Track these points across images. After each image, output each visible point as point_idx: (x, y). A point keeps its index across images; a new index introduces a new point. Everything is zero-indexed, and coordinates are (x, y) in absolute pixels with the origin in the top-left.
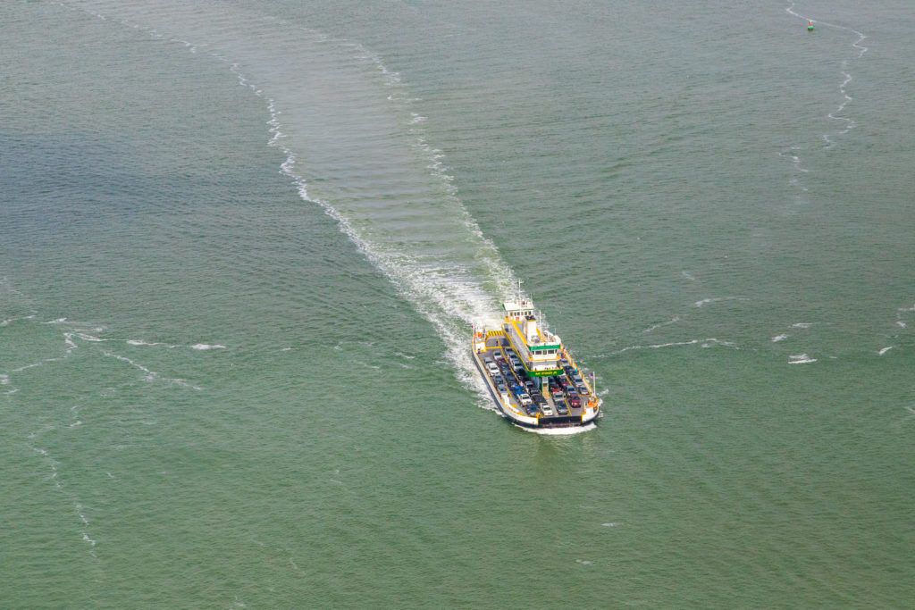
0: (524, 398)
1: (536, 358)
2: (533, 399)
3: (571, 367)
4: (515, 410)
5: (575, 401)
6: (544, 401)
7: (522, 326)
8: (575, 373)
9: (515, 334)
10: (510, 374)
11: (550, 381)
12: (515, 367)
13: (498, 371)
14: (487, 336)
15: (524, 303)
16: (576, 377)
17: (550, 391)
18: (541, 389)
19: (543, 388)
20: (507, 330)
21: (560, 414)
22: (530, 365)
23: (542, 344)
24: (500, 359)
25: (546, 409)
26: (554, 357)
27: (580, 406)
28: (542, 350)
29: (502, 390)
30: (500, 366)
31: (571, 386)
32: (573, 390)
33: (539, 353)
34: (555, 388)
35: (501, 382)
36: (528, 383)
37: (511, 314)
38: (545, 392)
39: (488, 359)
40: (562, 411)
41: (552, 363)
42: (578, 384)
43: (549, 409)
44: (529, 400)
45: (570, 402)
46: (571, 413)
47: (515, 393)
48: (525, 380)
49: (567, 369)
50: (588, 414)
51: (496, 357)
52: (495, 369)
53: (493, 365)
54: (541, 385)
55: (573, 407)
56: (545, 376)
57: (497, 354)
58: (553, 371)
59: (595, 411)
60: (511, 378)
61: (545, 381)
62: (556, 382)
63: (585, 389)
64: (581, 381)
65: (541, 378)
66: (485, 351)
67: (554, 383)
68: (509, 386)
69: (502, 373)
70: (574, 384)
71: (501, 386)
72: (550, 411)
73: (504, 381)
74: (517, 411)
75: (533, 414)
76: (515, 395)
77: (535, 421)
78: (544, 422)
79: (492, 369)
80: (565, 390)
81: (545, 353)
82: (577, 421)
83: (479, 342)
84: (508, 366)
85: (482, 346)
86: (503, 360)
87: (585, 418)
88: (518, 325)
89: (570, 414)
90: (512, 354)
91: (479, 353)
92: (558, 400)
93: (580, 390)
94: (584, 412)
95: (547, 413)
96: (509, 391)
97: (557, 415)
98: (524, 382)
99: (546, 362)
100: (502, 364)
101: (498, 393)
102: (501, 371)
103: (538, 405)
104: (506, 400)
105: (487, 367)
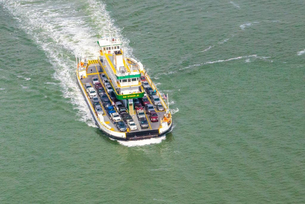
0: (115, 116)
1: (123, 85)
2: (122, 116)
3: (151, 89)
4: (108, 126)
5: (154, 117)
6: (130, 118)
7: (112, 59)
8: (154, 93)
9: (108, 64)
10: (105, 96)
11: (135, 100)
12: (108, 90)
13: (95, 94)
14: (88, 65)
15: (113, 40)
16: (155, 97)
17: (135, 109)
18: (128, 107)
19: (129, 107)
20: (102, 61)
21: (142, 128)
22: (119, 90)
23: (127, 74)
24: (97, 84)
25: (131, 125)
26: (136, 83)
27: (157, 121)
28: (127, 79)
29: (98, 110)
30: (97, 89)
31: (151, 105)
32: (152, 108)
33: (125, 81)
34: (139, 106)
35: (98, 103)
36: (119, 103)
37: (104, 49)
38: (131, 111)
39: (88, 84)
40: (144, 126)
41: (135, 88)
42: (156, 103)
43: (134, 124)
44: (119, 118)
45: (150, 118)
46: (151, 127)
47: (109, 111)
48: (116, 100)
49: (148, 90)
50: (164, 127)
51: (95, 82)
52: (94, 92)
53: (92, 89)
54: (127, 105)
55: (152, 121)
56: (131, 98)
57: (95, 80)
58: (136, 94)
59: (169, 124)
60: (106, 100)
61: (131, 102)
62: (139, 102)
63: (161, 106)
64: (158, 99)
65: (127, 100)
66: (86, 77)
67: (138, 102)
68: (104, 105)
69: (99, 96)
70: (153, 103)
71: (98, 107)
72: (135, 126)
73: (101, 102)
74: (110, 128)
75: (122, 129)
76: (109, 114)
77: (123, 135)
78: (130, 136)
79: (91, 92)
80: (147, 108)
81: (129, 81)
82: (155, 133)
83: (82, 70)
84: (103, 90)
85: (83, 73)
86: (99, 84)
87: (161, 131)
88: (109, 57)
89: (151, 129)
90: (106, 79)
91: (82, 79)
92: (141, 116)
93: (158, 107)
94: (160, 126)
95: (132, 128)
96: (104, 111)
97: (140, 130)
98: (115, 102)
99: (130, 88)
100: (99, 87)
101: (96, 113)
102: (98, 93)
103: (125, 121)
104: (102, 118)
105: (88, 91)
